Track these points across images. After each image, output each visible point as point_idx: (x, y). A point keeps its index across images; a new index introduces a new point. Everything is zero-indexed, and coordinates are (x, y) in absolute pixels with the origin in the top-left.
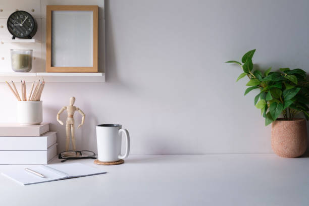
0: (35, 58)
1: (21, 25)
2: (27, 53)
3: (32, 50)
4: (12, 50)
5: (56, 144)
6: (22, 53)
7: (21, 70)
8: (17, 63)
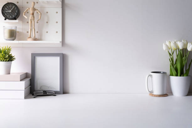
0: (18, 32)
1: (10, 11)
2: (13, 28)
3: (16, 27)
4: (4, 27)
5: (30, 86)
6: (10, 28)
7: (9, 39)
8: (7, 35)
